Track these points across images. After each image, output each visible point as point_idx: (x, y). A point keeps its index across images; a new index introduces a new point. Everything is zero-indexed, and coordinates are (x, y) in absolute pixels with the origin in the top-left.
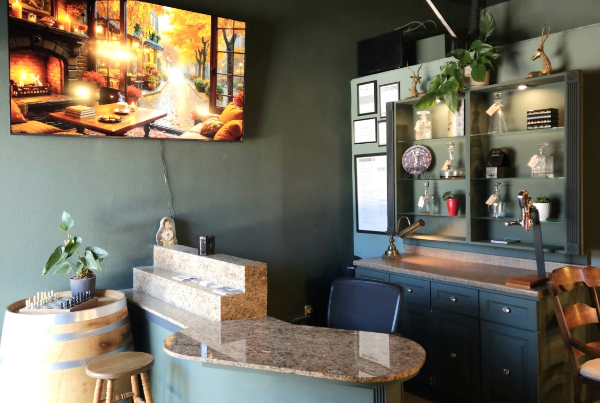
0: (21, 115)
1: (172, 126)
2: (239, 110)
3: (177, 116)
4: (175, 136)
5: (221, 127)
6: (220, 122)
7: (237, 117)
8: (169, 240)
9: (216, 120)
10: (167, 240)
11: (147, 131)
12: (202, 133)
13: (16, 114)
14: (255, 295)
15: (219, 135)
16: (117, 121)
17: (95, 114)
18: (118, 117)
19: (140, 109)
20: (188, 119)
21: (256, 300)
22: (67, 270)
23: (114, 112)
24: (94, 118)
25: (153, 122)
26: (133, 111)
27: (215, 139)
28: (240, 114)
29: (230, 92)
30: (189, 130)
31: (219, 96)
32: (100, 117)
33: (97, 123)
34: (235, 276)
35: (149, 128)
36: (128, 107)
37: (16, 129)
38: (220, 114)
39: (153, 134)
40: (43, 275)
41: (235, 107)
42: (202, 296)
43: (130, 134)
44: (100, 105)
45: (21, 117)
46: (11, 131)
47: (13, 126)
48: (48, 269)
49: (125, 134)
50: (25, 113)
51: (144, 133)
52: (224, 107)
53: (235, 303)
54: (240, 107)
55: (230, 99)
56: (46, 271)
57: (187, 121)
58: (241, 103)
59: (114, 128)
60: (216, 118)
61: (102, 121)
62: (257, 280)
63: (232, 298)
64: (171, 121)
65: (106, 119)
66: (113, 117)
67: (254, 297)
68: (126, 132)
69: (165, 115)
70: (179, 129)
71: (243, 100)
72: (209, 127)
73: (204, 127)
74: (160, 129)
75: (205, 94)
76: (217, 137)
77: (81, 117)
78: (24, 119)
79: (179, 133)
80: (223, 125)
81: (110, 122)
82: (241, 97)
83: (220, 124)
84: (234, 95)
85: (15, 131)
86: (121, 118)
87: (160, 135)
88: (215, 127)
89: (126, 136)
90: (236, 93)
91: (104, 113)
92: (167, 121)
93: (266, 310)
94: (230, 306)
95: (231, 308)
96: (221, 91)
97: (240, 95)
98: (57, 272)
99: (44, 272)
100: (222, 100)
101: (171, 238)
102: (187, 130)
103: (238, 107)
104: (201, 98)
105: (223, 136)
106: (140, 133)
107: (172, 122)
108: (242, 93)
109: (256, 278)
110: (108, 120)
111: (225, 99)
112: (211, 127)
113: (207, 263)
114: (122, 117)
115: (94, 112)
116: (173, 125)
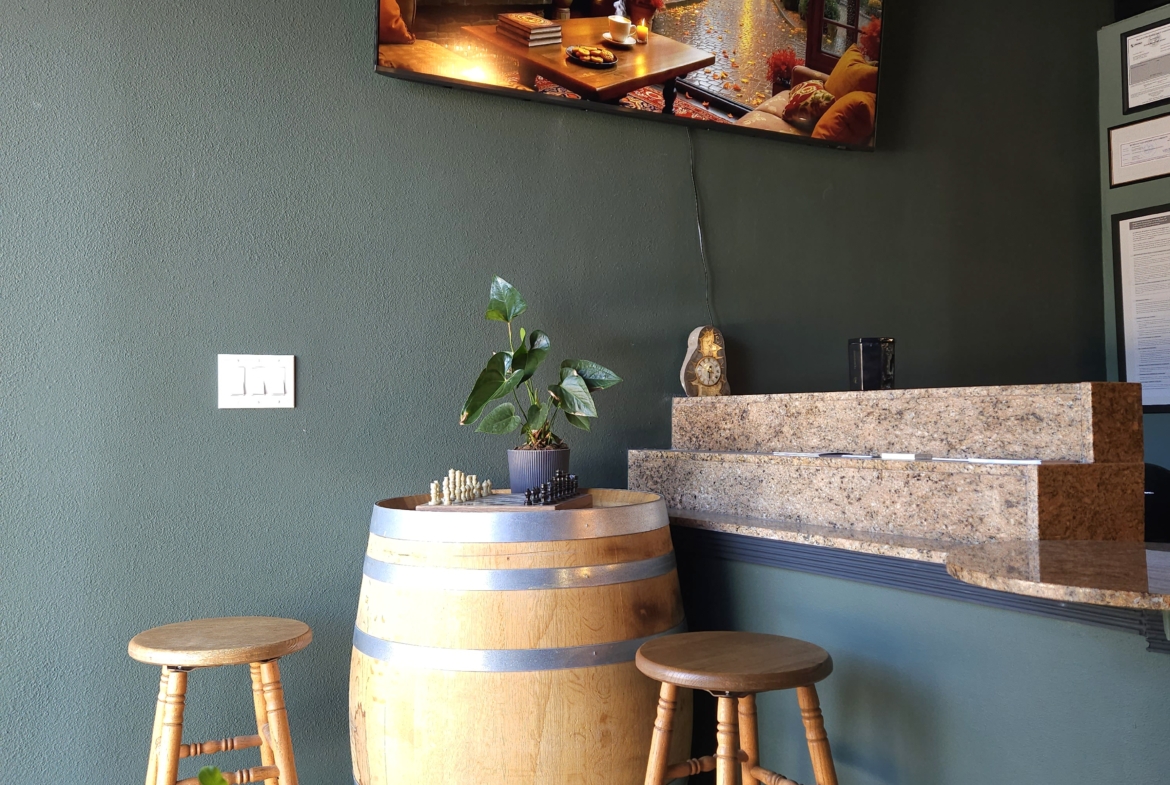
0: (401, 21)
1: (723, 91)
2: (868, 67)
3: (734, 66)
4: (730, 120)
5: (829, 106)
6: (827, 94)
7: (863, 84)
8: (711, 383)
9: (818, 88)
10: (706, 383)
11: (669, 99)
12: (788, 115)
13: (392, 17)
14: (1116, 475)
15: (823, 127)
16: (606, 66)
17: (560, 41)
18: (609, 54)
19: (659, 39)
20: (758, 78)
21: (1119, 490)
22: (507, 424)
23: (602, 40)
24: (559, 50)
25: (684, 76)
26: (641, 40)
27: (814, 135)
28: (870, 76)
29: (853, 18)
30: (759, 107)
31: (829, 26)
32: (571, 48)
33: (565, 63)
34: (1040, 419)
35: (675, 90)
36: (633, 30)
37: (390, 59)
38: (829, 72)
39: (682, 107)
40: (462, 424)
41: (861, 59)
42: (935, 477)
43: (635, 101)
44: (571, 17)
45: (401, 27)
46: (378, 62)
47: (382, 48)
48: (473, 409)
49: (624, 100)
50: (410, 18)
51: (662, 103)
52: (838, 54)
53: (1071, 491)
54: (872, 58)
55: (851, 38)
56: (468, 417)
57: (757, 81)
58: (873, 51)
59: (600, 82)
60: (818, 82)
61: (575, 59)
62: (1119, 430)
63: (1066, 474)
64: (722, 78)
65: (584, 55)
66: (599, 52)
67: (1114, 480)
68: (625, 96)
69: (710, 62)
70: (738, 101)
71: (879, 41)
72: (802, 104)
73: (792, 102)
74: (699, 96)
75: (797, 15)
76: (819, 132)
77: (530, 45)
78: (407, 35)
79: (739, 113)
80: (833, 101)
81: (591, 65)
82: (875, 34)
83: (828, 98)
84: (860, 26)
85: (386, 62)
86: (615, 59)
87: (698, 111)
88: (816, 103)
89: (624, 104)
90: (864, 23)
91: (580, 41)
92: (714, 77)
93: (1142, 527)
94: (1061, 499)
95: (1062, 506)
96: (834, 14)
97: (875, 26)
98: (485, 427)
99: (463, 418)
100: (833, 36)
101: (716, 380)
102: (755, 106)
103: (867, 58)
104: (790, 25)
105: (832, 128)
106: (656, 102)
107: (726, 81)
108: (878, 22)
109: (1119, 425)
110: (588, 58)
111: (842, 33)
112: (807, 104)
113: (896, 406)
114: (619, 54)
115: (560, 34)
116: (725, 88)
